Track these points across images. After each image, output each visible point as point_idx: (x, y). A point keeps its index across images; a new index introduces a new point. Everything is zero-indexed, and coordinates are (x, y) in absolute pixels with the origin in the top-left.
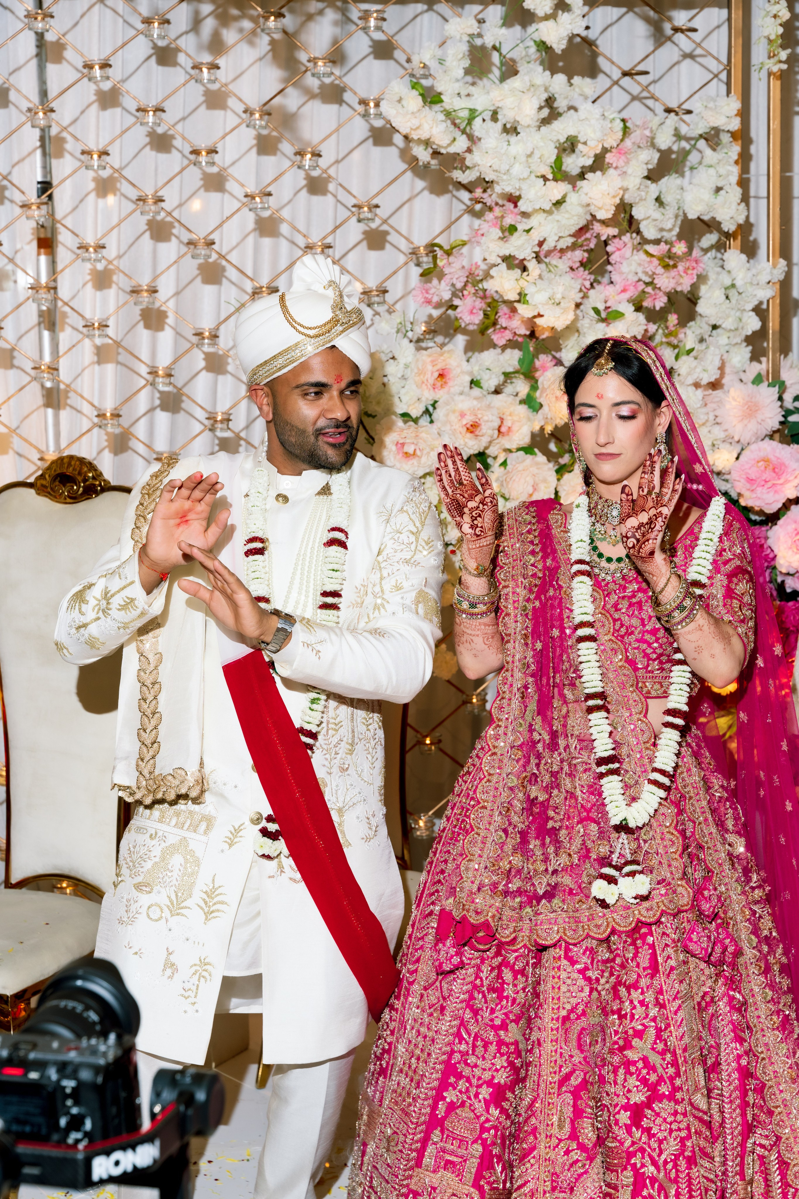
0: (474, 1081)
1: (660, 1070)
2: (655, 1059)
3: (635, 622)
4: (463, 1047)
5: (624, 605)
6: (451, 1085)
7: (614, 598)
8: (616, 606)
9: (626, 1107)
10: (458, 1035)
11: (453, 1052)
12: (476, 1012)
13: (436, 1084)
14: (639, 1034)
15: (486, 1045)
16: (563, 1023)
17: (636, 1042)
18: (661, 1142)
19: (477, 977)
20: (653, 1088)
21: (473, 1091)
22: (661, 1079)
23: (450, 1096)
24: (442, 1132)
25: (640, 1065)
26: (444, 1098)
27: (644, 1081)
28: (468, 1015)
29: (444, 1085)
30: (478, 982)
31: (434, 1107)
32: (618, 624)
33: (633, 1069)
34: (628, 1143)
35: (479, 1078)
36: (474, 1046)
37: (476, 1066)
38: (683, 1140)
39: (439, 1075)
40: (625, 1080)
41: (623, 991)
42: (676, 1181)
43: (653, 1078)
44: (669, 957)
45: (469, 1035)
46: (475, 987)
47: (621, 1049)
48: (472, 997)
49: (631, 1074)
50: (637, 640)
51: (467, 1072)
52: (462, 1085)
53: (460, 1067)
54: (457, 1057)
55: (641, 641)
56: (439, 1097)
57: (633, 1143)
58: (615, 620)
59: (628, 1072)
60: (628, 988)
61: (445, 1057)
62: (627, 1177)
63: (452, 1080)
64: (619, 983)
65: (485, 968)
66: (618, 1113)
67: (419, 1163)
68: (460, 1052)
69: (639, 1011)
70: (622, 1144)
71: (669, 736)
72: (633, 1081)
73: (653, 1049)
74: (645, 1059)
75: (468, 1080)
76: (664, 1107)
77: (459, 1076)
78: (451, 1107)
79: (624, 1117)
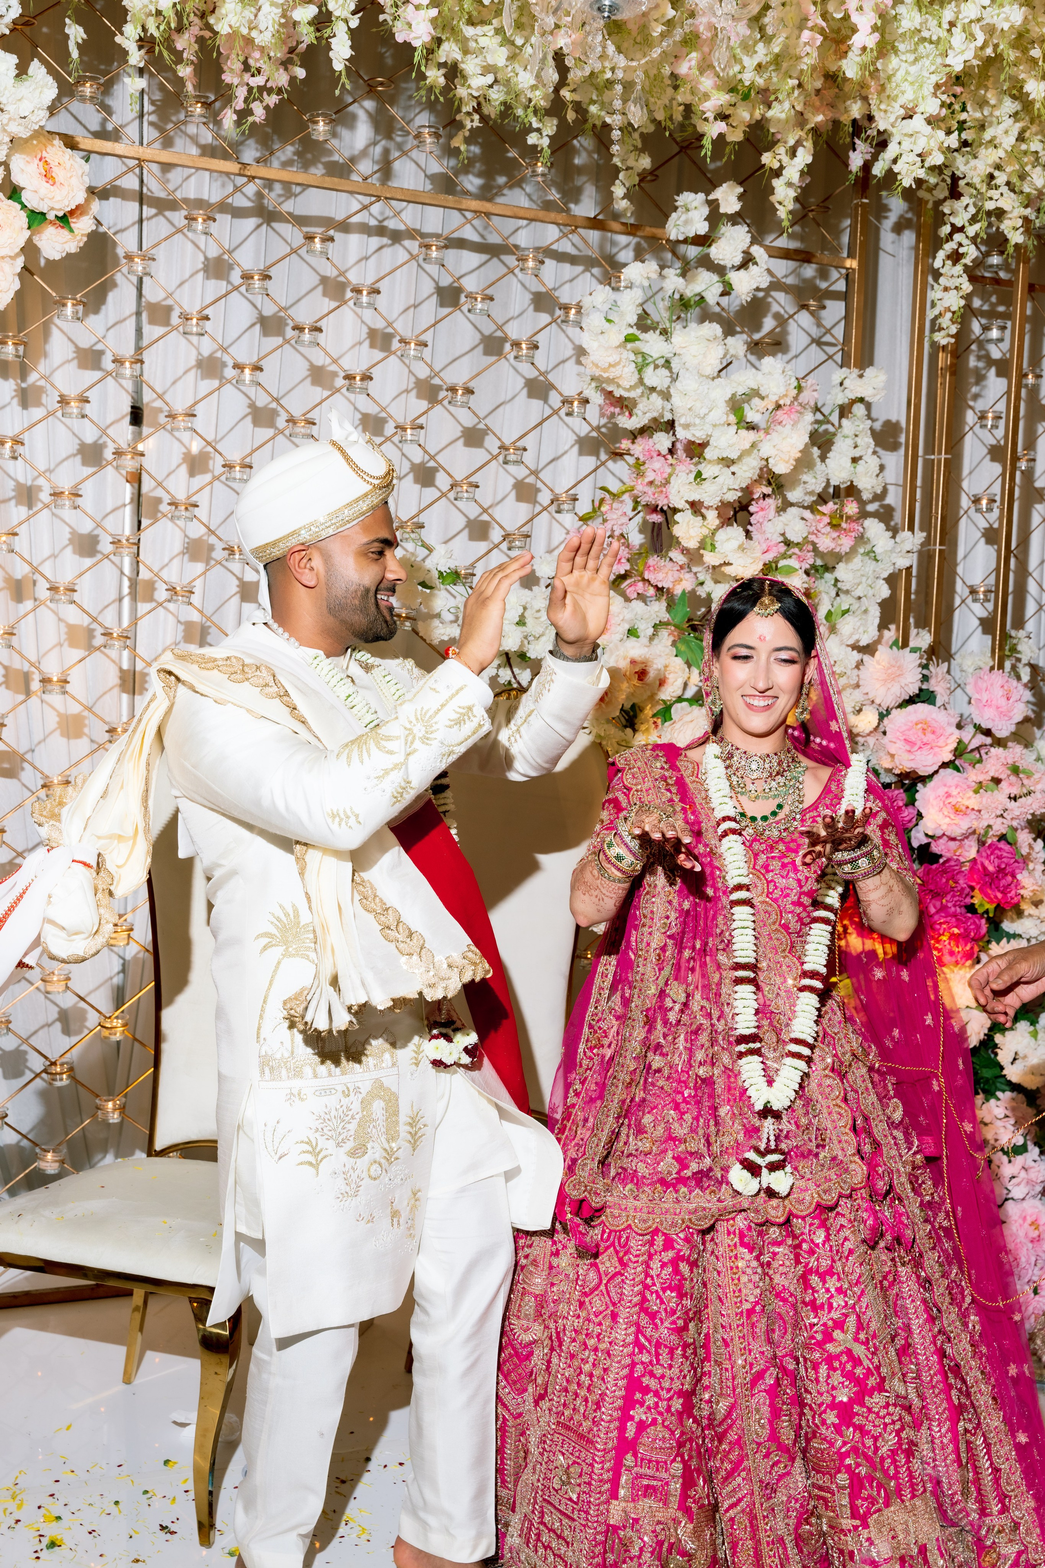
0: (664, 1394)
1: (866, 1362)
2: (859, 1350)
3: (793, 883)
4: (645, 1358)
5: (776, 865)
6: (638, 1402)
7: (762, 858)
8: (766, 867)
9: (833, 1406)
10: (637, 1343)
11: (633, 1364)
12: (652, 1316)
13: (620, 1402)
14: (839, 1325)
15: (672, 1352)
16: (748, 1317)
17: (837, 1334)
18: (876, 1439)
19: (647, 1275)
20: (860, 1382)
21: (663, 1405)
22: (869, 1372)
23: (638, 1413)
24: (635, 1455)
25: (844, 1358)
26: (632, 1418)
27: (849, 1376)
28: (644, 1320)
29: (629, 1403)
30: (649, 1281)
31: (622, 1429)
32: (771, 885)
33: (836, 1364)
34: (839, 1443)
35: (669, 1390)
36: (657, 1355)
37: (663, 1376)
38: (898, 1433)
39: (623, 1393)
40: (829, 1377)
41: (814, 1280)
42: (896, 1477)
43: (859, 1371)
44: (846, 1239)
45: (650, 1342)
46: (646, 1287)
47: (820, 1344)
48: (644, 1300)
49: (835, 1370)
50: (793, 903)
51: (653, 1384)
52: (650, 1400)
53: (646, 1380)
54: (639, 1369)
55: (798, 903)
56: (625, 1417)
57: (845, 1443)
58: (768, 882)
59: (832, 1368)
60: (822, 1277)
61: (626, 1372)
62: (843, 1479)
63: (638, 1396)
64: (808, 1272)
65: (655, 1265)
66: (825, 1412)
67: (614, 1495)
68: (642, 1363)
69: (838, 1301)
70: (832, 1444)
71: (806, 1001)
72: (837, 1378)
73: (856, 1340)
74: (849, 1352)
75: (657, 1394)
76: (876, 1400)
77: (646, 1390)
78: (642, 1427)
79: (831, 1417)
